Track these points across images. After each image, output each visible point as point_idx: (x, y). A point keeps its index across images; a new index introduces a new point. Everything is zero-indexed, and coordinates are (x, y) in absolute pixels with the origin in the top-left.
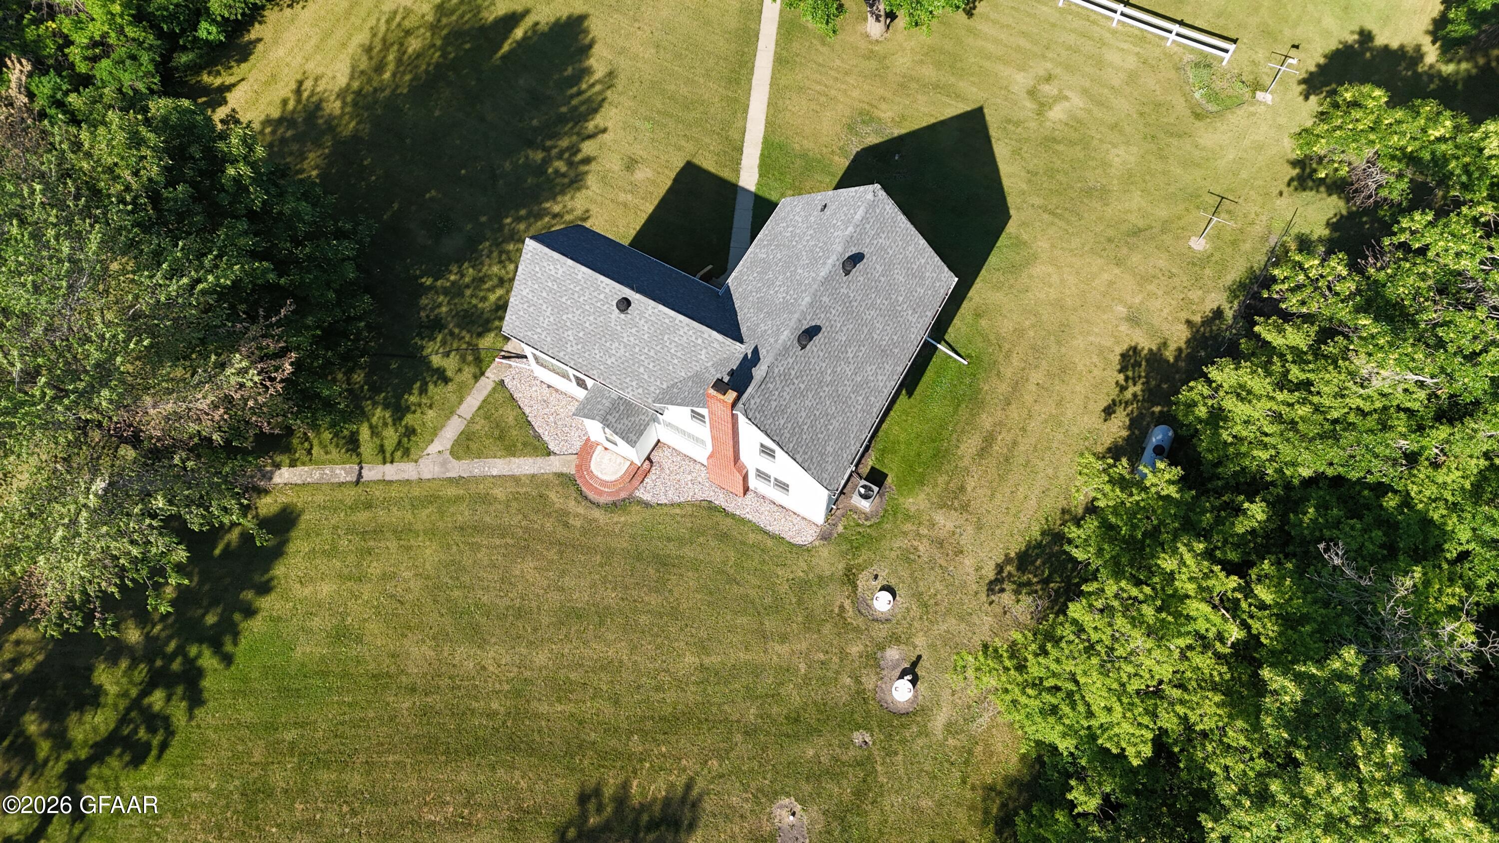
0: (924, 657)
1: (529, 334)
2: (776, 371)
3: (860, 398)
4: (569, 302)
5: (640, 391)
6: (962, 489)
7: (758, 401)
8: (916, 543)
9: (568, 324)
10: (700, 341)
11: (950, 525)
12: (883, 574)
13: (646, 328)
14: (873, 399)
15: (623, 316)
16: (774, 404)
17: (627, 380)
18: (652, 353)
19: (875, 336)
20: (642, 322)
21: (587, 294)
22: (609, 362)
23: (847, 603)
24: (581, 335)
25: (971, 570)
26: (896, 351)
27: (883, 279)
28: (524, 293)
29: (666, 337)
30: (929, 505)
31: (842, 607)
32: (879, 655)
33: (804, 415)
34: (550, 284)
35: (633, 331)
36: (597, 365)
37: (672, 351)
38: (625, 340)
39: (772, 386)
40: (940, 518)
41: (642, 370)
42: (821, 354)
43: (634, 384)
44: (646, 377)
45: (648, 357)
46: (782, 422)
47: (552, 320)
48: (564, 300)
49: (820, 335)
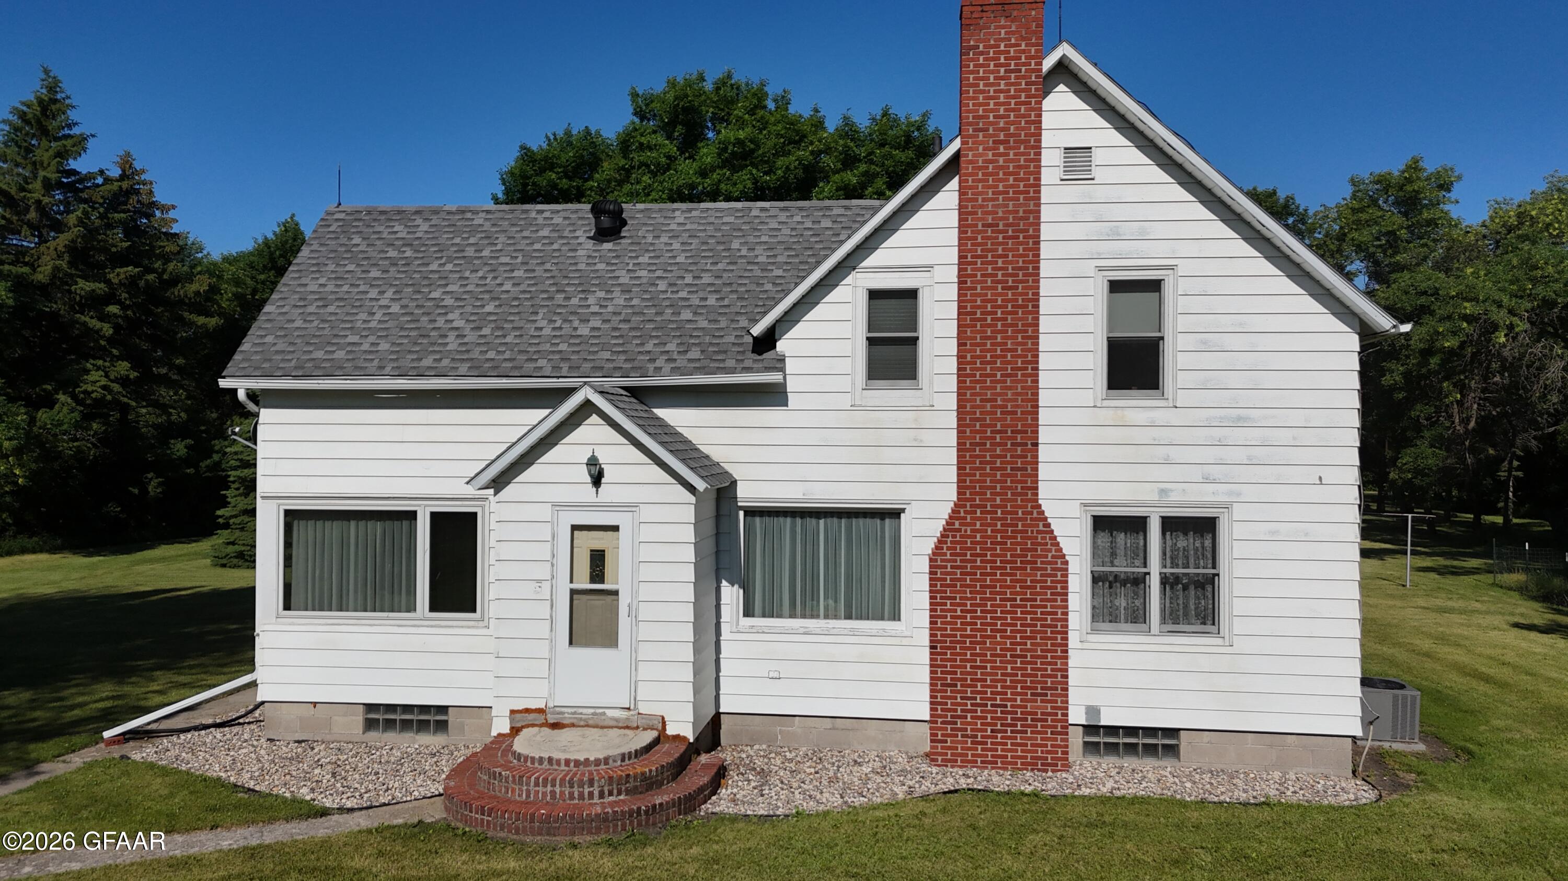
1: (319, 354)
4: (449, 267)
5: (695, 354)
9: (449, 301)
10: (826, 223)
13: (676, 246)
15: (607, 246)
17: (649, 347)
18: (707, 279)
20: (664, 239)
21: (502, 238)
22: (584, 331)
24: (489, 308)
28: (313, 287)
29: (735, 245)
34: (392, 253)
35: (644, 259)
36: (547, 347)
37: (762, 259)
38: (625, 280)
41: (686, 315)
43: (671, 347)
44: (704, 324)
45: (694, 288)
47: (395, 308)
48: (434, 266)
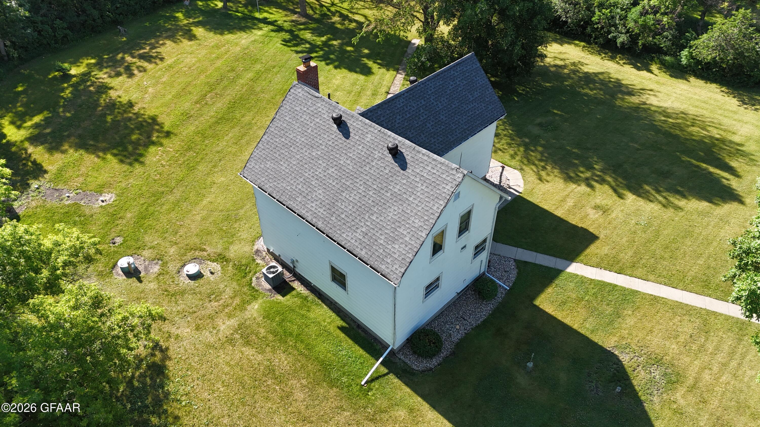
0: (139, 284)
2: (319, 105)
3: (300, 187)
6: (248, 343)
7: (301, 95)
8: (221, 302)
11: (222, 327)
12: (212, 278)
14: (299, 200)
16: (298, 109)
19: (344, 195)
23: (205, 254)
25: (179, 331)
26: (333, 219)
27: (389, 195)
30: (246, 317)
31: (204, 250)
32: (160, 262)
33: (291, 136)
39: (309, 104)
40: (233, 322)
42: (330, 143)
46: (287, 119)
49: (344, 139)
